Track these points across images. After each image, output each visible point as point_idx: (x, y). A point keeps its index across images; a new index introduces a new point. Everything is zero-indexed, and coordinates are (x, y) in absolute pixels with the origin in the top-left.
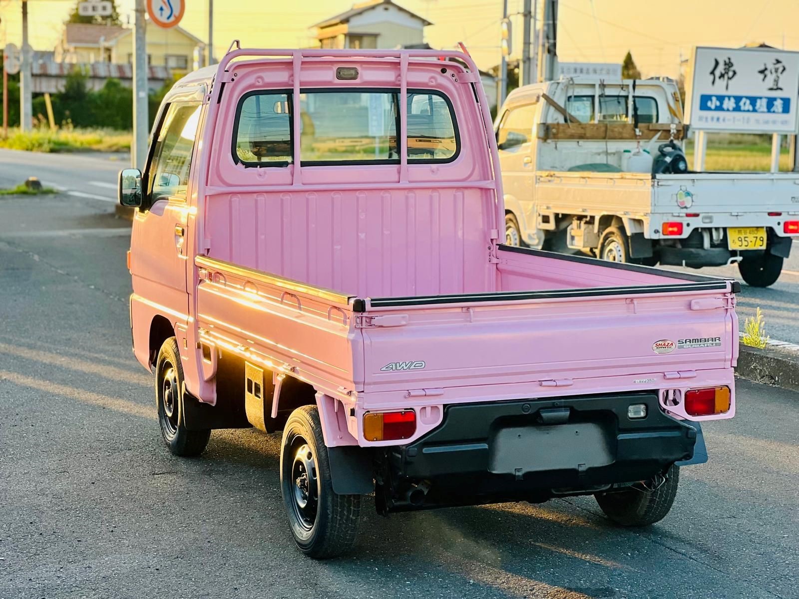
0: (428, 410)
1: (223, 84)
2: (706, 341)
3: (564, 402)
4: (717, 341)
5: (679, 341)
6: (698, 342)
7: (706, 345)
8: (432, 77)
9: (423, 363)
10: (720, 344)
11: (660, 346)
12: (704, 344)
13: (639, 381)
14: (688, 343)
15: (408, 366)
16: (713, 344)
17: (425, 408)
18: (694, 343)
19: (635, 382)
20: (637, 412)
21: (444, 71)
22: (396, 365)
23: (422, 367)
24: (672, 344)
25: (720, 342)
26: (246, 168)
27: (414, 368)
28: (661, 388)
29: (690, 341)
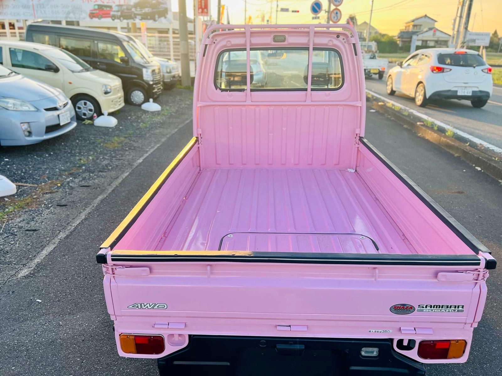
0: (176, 336)
1: (206, 45)
2: (448, 308)
5: (419, 306)
6: (439, 308)
7: (447, 311)
8: (330, 40)
9: (165, 305)
11: (398, 309)
12: (446, 310)
13: (374, 331)
14: (428, 308)
15: (152, 306)
16: (455, 310)
17: (173, 335)
18: (435, 309)
19: (370, 331)
20: (370, 352)
21: (338, 37)
22: (141, 305)
23: (165, 308)
24: (411, 308)
25: (463, 309)
26: (221, 91)
27: (157, 308)
28: (396, 338)
29: (431, 307)
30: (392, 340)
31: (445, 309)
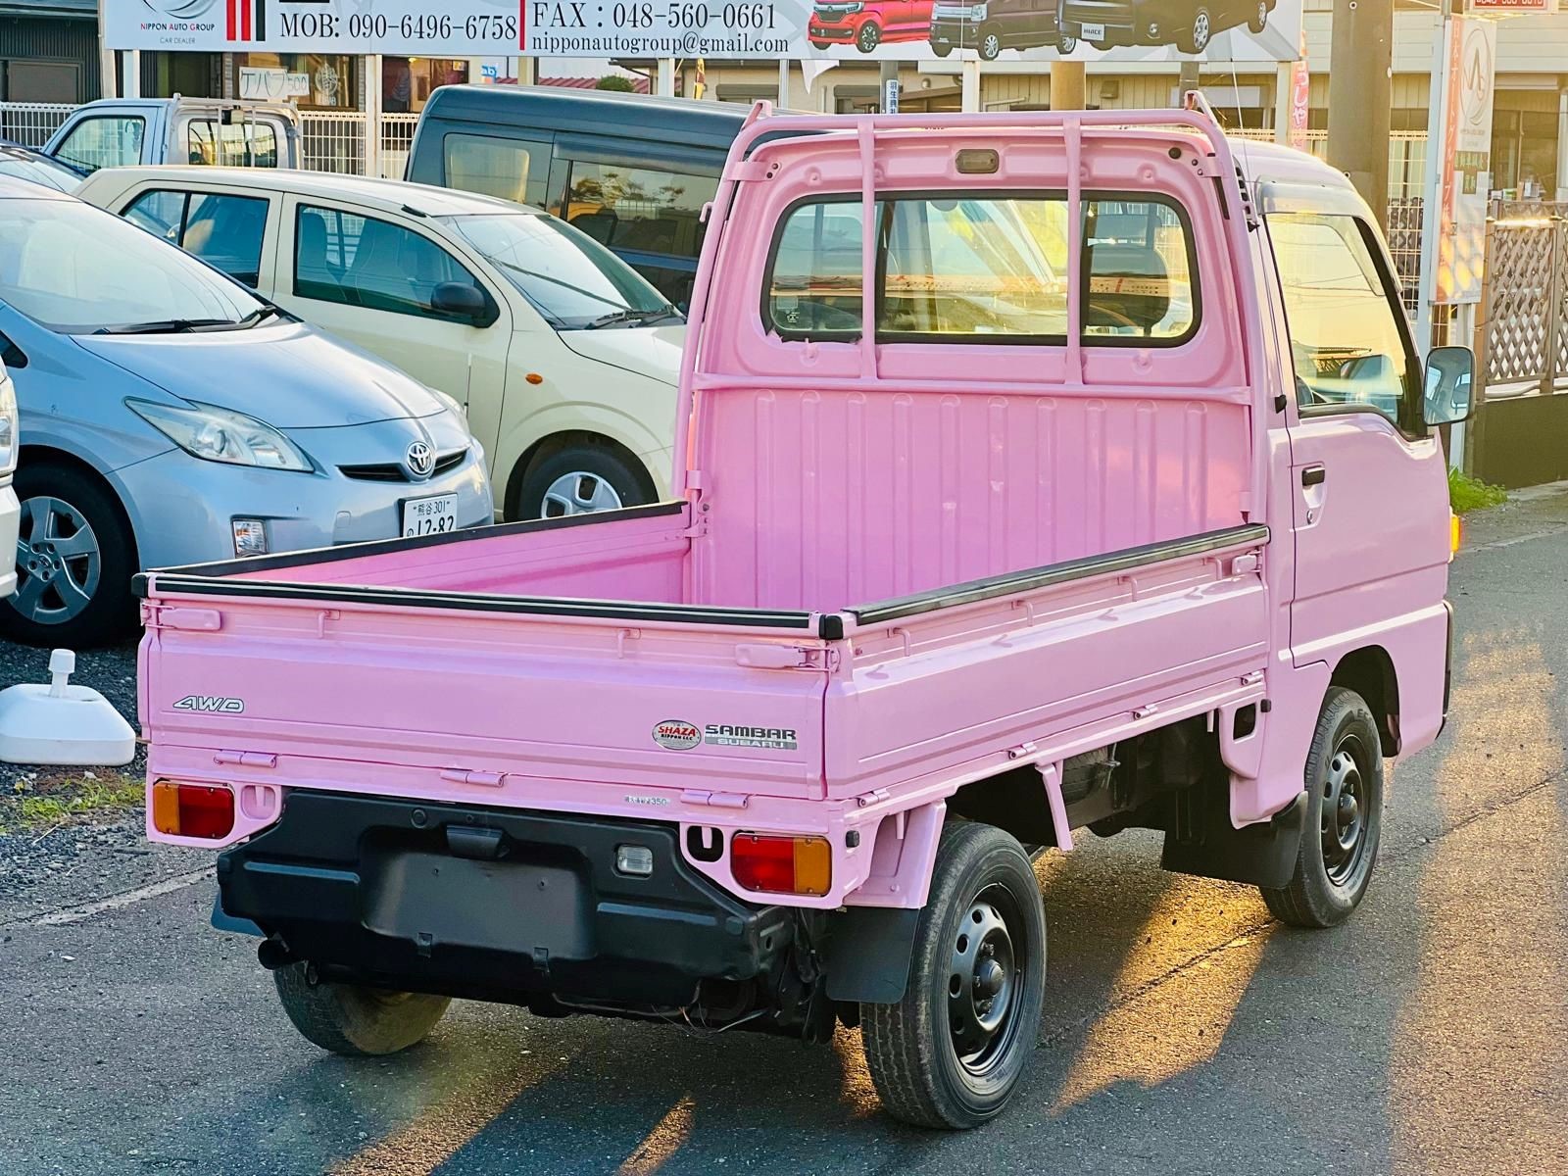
0: (260, 791)
1: (737, 184)
2: (763, 736)
3: (489, 816)
4: (789, 739)
5: (708, 728)
6: (747, 735)
7: (764, 744)
8: (1146, 167)
9: (240, 702)
10: (794, 746)
11: (668, 733)
12: (760, 742)
13: (635, 799)
14: (727, 734)
15: (216, 705)
16: (778, 743)
17: (254, 787)
18: (739, 737)
19: (627, 799)
20: (635, 861)
21: (1176, 153)
22: (198, 701)
23: (238, 711)
24: (693, 731)
25: (794, 741)
26: (783, 341)
27: (226, 710)
28: (686, 819)
29: (731, 732)
30: (674, 826)
31: (759, 739)
